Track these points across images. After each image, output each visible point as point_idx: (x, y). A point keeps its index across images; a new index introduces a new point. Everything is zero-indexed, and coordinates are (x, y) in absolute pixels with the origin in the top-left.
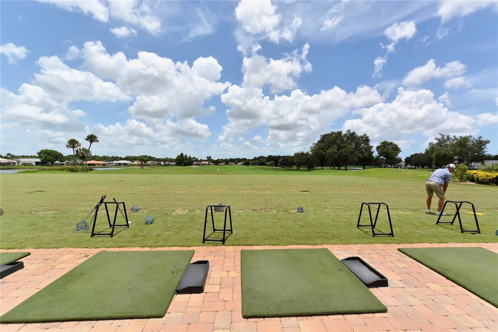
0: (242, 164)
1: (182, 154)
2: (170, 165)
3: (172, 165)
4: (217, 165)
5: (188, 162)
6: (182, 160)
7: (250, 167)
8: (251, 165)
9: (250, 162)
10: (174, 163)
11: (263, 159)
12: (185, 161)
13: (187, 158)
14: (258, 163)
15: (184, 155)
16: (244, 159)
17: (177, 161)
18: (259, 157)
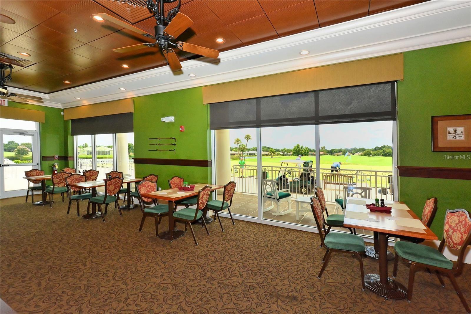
0: (361, 155)
1: (298, 147)
2: (288, 155)
3: (289, 155)
4: (332, 155)
5: (304, 152)
6: (299, 151)
7: (371, 158)
8: (373, 156)
9: (372, 152)
10: (292, 153)
11: (388, 148)
12: (301, 152)
13: (303, 149)
14: (381, 153)
15: (300, 146)
16: (363, 150)
17: (294, 152)
18: (382, 147)
